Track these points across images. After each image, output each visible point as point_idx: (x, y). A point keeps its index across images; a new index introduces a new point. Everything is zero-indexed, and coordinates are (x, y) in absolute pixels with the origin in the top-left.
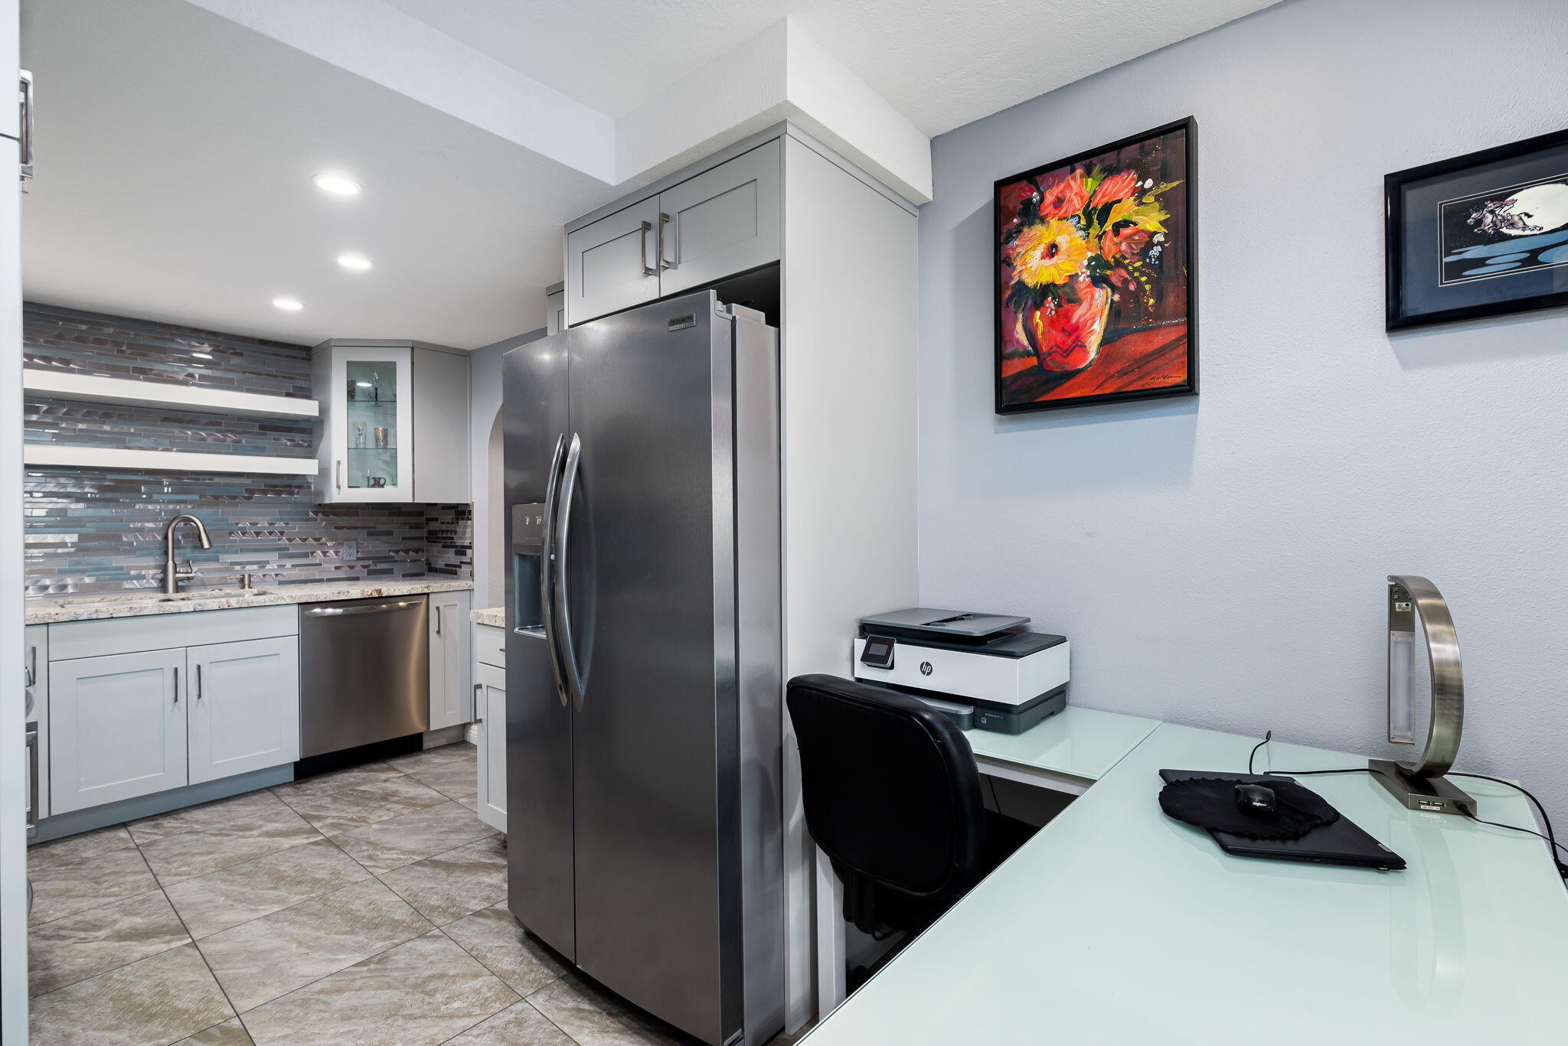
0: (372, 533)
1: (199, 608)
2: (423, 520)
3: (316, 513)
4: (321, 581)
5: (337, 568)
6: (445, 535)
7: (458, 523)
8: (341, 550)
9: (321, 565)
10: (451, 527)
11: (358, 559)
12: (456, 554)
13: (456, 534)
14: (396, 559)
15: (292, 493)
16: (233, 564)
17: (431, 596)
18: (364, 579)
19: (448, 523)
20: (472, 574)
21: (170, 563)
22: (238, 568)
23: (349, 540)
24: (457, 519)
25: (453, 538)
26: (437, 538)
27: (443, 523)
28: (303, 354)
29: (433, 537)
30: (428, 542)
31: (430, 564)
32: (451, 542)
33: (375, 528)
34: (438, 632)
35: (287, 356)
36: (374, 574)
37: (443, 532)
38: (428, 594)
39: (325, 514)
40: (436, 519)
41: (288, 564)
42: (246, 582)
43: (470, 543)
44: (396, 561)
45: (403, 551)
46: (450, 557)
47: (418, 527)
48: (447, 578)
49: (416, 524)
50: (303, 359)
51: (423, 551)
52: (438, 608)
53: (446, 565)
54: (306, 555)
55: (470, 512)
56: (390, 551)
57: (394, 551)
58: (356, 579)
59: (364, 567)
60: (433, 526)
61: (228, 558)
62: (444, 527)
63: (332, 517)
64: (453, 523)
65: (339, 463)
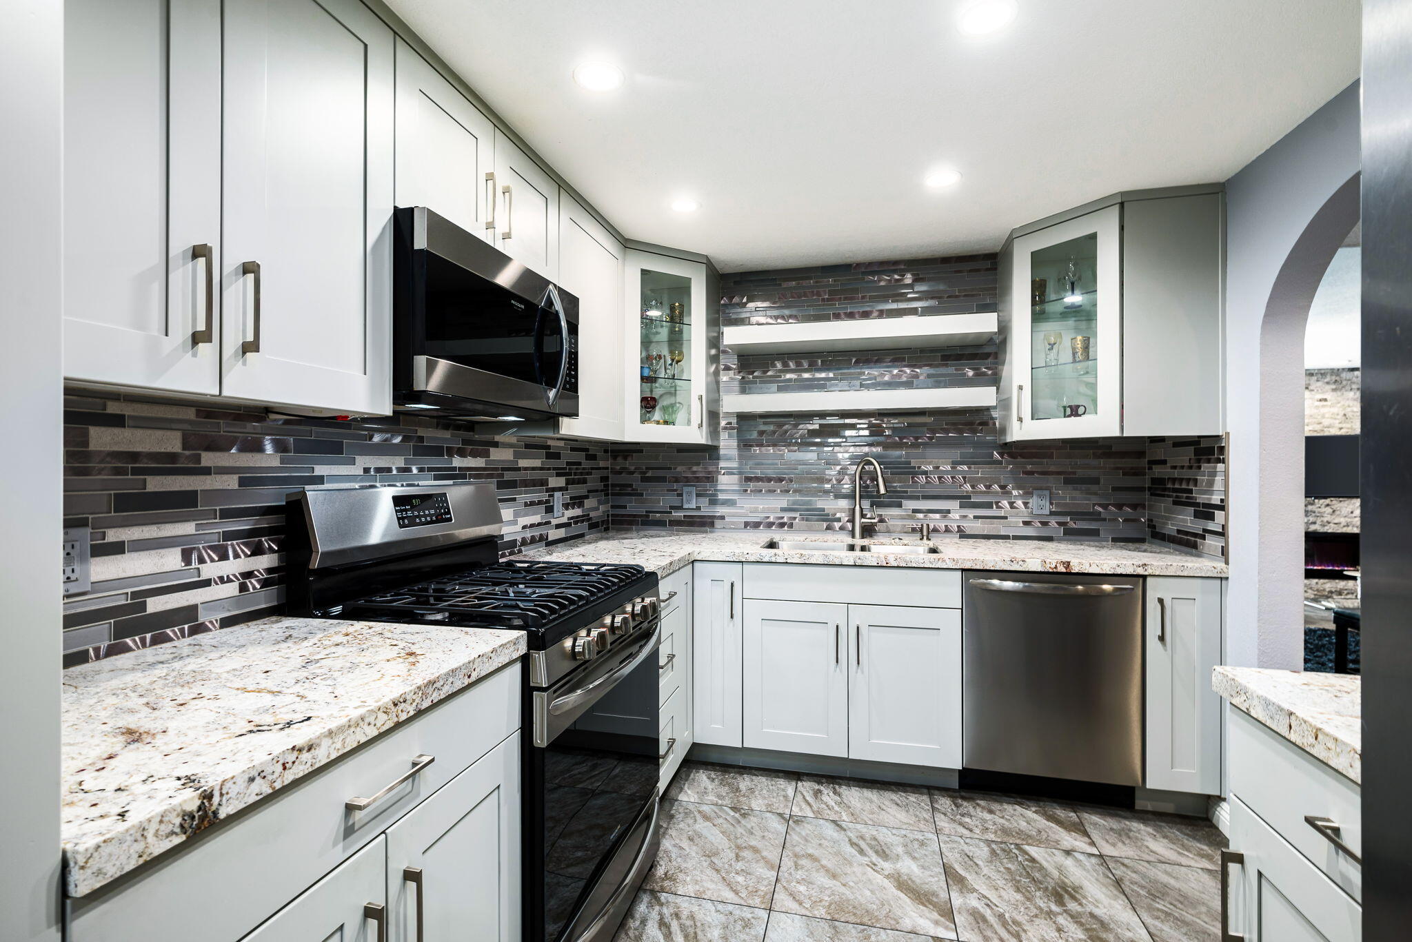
0: (1070, 480)
1: (859, 562)
2: (1144, 462)
3: (1001, 455)
4: (1006, 537)
5: (1026, 523)
6: (1177, 486)
7: (1199, 467)
8: (1031, 501)
9: (1005, 518)
10: (1187, 474)
11: (1052, 513)
12: (1195, 516)
13: (1196, 486)
14: (1103, 516)
15: (974, 432)
16: (915, 511)
17: (1149, 580)
18: (1060, 540)
19: (1182, 467)
20: (1224, 552)
21: (858, 507)
22: (921, 516)
23: (1041, 489)
24: (1199, 461)
25: (1191, 491)
26: (1165, 489)
27: (1174, 467)
28: (988, 264)
29: (1159, 488)
30: (1151, 495)
31: (1154, 527)
32: (1187, 498)
33: (1074, 473)
34: (1162, 638)
35: (970, 271)
36: (1072, 535)
37: (1174, 480)
38: (1144, 577)
39: (1012, 455)
40: (1164, 462)
41: (971, 513)
42: (925, 533)
43: (1222, 501)
44: (1105, 520)
45: (1113, 505)
46: (1186, 520)
47: (1137, 472)
48: (1181, 552)
49: (1132, 468)
50: (987, 270)
51: (1143, 507)
52: (1161, 601)
53: (1179, 531)
54: (989, 505)
55: (1222, 450)
56: (1094, 505)
57: (1100, 505)
58: (1049, 539)
59: (1059, 523)
60: (1158, 471)
61: (910, 505)
62: (1176, 474)
63: (1020, 460)
64: (1190, 467)
65: (1021, 388)
